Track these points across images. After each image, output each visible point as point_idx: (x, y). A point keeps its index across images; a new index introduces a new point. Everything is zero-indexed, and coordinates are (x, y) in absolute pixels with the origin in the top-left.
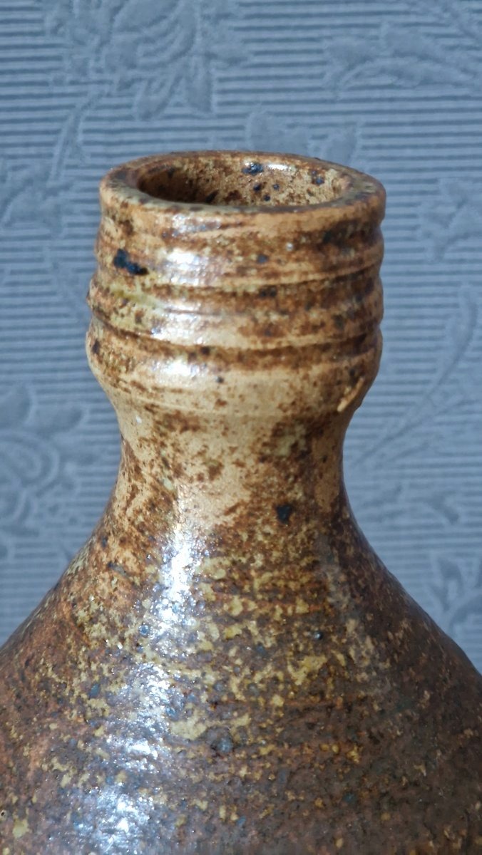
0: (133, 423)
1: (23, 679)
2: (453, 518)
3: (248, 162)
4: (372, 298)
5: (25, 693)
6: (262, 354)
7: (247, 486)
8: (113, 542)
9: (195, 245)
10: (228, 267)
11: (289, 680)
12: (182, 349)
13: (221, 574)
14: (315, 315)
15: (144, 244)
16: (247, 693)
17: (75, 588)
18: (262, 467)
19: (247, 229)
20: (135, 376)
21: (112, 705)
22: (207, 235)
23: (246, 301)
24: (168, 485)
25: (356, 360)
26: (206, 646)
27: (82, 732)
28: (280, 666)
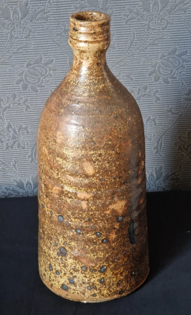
0: (76, 52)
1: (61, 91)
2: (132, 80)
3: (90, 13)
4: (109, 33)
5: (61, 93)
6: (94, 41)
7: (93, 60)
8: (73, 70)
9: (85, 27)
10: (89, 30)
11: (99, 88)
12: (83, 41)
13: (89, 73)
14: (101, 36)
15: (77, 27)
16: (94, 89)
17: (68, 77)
18: (94, 58)
19: (92, 24)
20: (77, 45)
21: (75, 92)
22: (86, 25)
23: (92, 34)
24: (81, 61)
25: (107, 42)
26: (88, 83)
27: (71, 96)
28: (98, 86)
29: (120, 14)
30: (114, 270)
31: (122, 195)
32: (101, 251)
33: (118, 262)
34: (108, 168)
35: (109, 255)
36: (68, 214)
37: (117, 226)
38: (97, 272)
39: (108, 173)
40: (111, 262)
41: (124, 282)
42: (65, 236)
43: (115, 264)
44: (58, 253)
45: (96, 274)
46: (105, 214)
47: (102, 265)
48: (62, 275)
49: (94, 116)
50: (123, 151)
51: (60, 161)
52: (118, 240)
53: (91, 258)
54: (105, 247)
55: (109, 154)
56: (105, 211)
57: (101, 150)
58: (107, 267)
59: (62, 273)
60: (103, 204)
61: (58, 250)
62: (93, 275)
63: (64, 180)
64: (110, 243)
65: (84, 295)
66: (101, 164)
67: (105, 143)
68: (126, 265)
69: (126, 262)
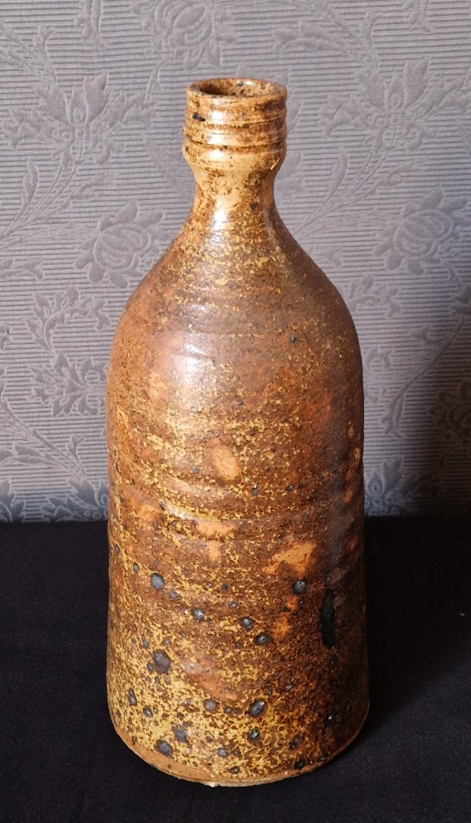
0: (201, 176)
1: (162, 272)
2: (338, 263)
3: (238, 82)
4: (283, 128)
5: (163, 277)
6: (245, 148)
7: (240, 197)
8: (194, 221)
9: (222, 109)
10: (232, 117)
11: (256, 265)
12: (218, 147)
13: (232, 228)
14: (262, 135)
15: (204, 110)
16: (242, 269)
17: (180, 240)
18: (245, 189)
19: (238, 104)
20: (201, 157)
21: (195, 276)
22: (225, 106)
23: (239, 129)
24: (213, 198)
25: (277, 151)
26: (227, 254)
27: (185, 286)
28: (253, 260)
29: (315, 112)
30: (283, 712)
31: (308, 529)
32: (252, 664)
33: (294, 692)
34: (272, 463)
35: (273, 673)
36: (175, 572)
37: (292, 604)
38: (243, 715)
39: (273, 475)
40: (277, 691)
41: (307, 739)
42: (166, 624)
43: (287, 696)
44: (149, 664)
45: (239, 719)
46: (264, 575)
47: (253, 699)
48: (158, 717)
49: (240, 335)
50: (311, 422)
51: (157, 444)
52: (295, 637)
53: (228, 681)
54: (262, 653)
55: (275, 429)
56: (263, 566)
57: (256, 420)
58: (265, 702)
59: (157, 713)
60: (259, 549)
61: (150, 658)
62: (232, 722)
63: (165, 489)
64: (275, 644)
65: (211, 770)
66: (254, 454)
67: (266, 402)
68: (313, 699)
69: (312, 691)
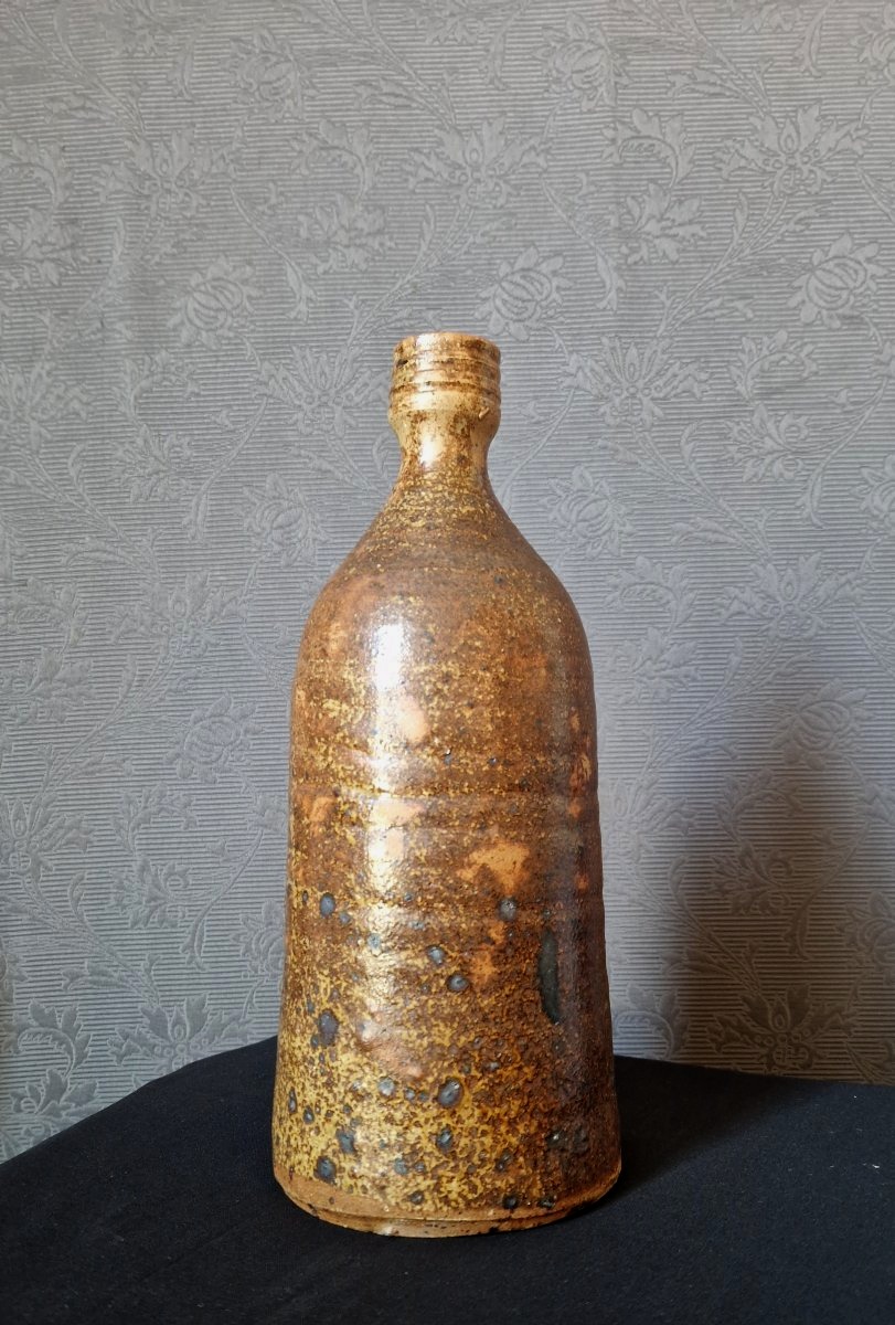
0: (404, 429)
10: (439, 352)
11: (459, 511)
18: (451, 437)
23: (444, 364)
25: (489, 399)
28: (456, 507)
30: (487, 1105)
31: (515, 827)
32: (444, 1020)
33: (501, 1075)
34: (470, 722)
35: (472, 1038)
36: (348, 884)
37: (497, 932)
38: (430, 1102)
39: (470, 739)
40: (477, 1068)
41: (521, 1159)
42: (335, 967)
43: (490, 1080)
44: (314, 1037)
45: (424, 1110)
46: (459, 881)
47: (444, 1076)
48: (320, 1119)
49: (435, 569)
50: (520, 680)
51: (333, 710)
52: (502, 988)
53: (411, 1045)
54: (456, 1004)
55: (474, 678)
56: (457, 868)
57: (450, 663)
58: (461, 1085)
59: (319, 1113)
60: (453, 842)
61: (315, 1027)
62: (414, 1115)
63: (340, 767)
64: (475, 993)
65: (384, 1196)
66: (447, 707)
67: (462, 641)
68: (530, 1095)
69: (527, 1081)
